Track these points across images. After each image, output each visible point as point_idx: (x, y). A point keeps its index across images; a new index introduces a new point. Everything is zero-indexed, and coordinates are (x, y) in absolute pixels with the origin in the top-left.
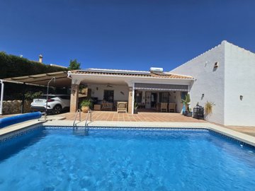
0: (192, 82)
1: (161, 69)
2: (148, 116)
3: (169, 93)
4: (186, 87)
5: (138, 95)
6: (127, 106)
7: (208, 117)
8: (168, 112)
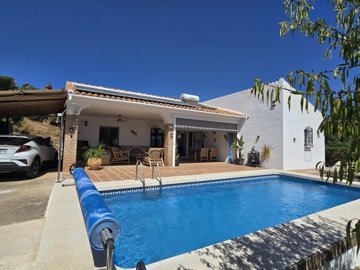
0: (242, 120)
1: (197, 98)
2: (194, 168)
3: (203, 134)
4: (235, 126)
5: (180, 137)
6: (162, 156)
7: (265, 164)
8: (210, 161)
